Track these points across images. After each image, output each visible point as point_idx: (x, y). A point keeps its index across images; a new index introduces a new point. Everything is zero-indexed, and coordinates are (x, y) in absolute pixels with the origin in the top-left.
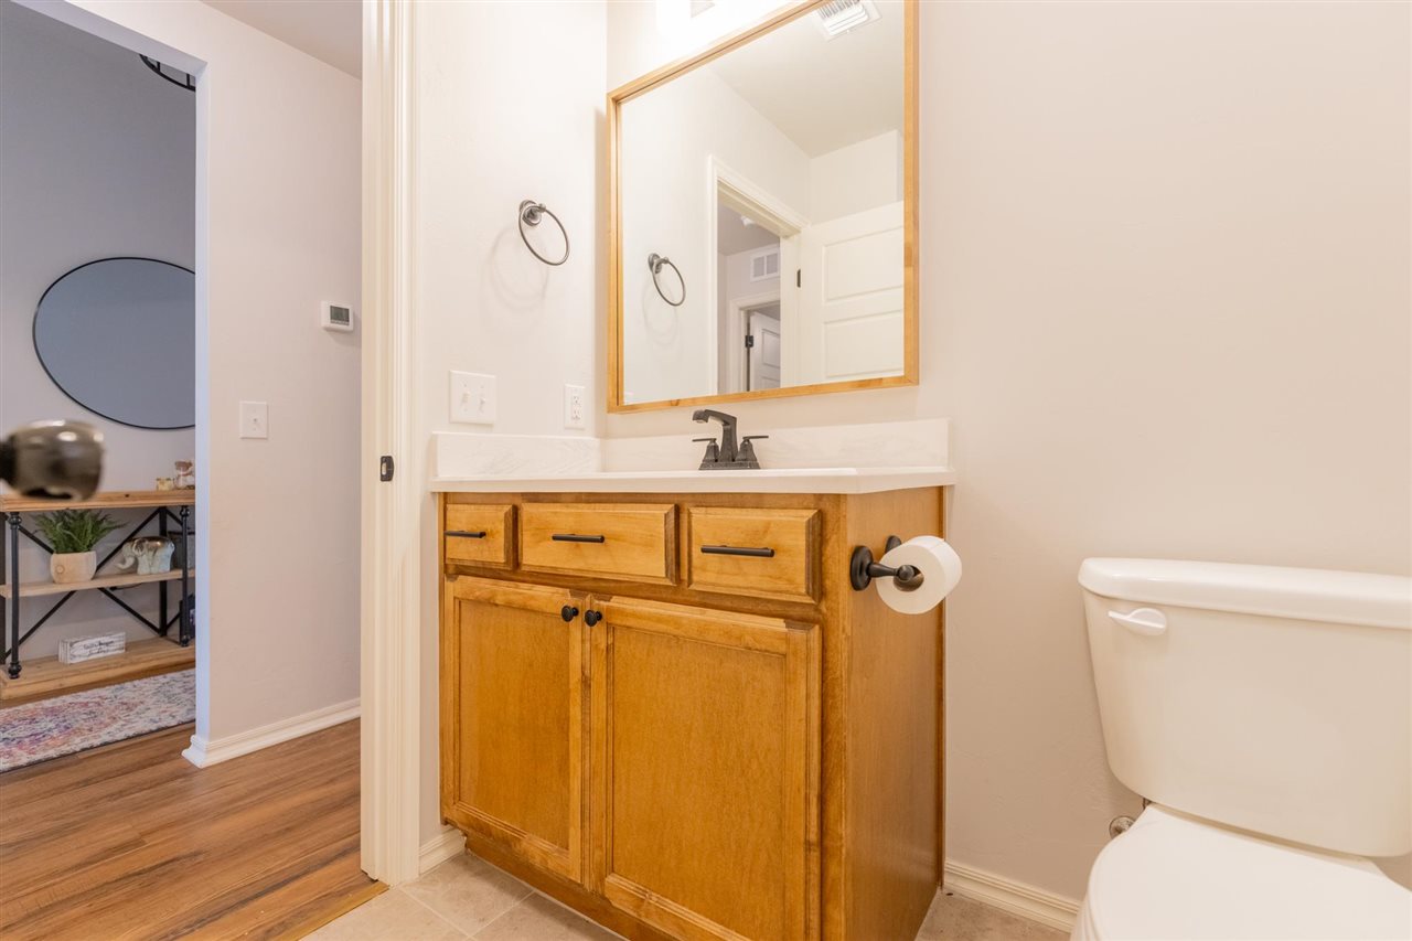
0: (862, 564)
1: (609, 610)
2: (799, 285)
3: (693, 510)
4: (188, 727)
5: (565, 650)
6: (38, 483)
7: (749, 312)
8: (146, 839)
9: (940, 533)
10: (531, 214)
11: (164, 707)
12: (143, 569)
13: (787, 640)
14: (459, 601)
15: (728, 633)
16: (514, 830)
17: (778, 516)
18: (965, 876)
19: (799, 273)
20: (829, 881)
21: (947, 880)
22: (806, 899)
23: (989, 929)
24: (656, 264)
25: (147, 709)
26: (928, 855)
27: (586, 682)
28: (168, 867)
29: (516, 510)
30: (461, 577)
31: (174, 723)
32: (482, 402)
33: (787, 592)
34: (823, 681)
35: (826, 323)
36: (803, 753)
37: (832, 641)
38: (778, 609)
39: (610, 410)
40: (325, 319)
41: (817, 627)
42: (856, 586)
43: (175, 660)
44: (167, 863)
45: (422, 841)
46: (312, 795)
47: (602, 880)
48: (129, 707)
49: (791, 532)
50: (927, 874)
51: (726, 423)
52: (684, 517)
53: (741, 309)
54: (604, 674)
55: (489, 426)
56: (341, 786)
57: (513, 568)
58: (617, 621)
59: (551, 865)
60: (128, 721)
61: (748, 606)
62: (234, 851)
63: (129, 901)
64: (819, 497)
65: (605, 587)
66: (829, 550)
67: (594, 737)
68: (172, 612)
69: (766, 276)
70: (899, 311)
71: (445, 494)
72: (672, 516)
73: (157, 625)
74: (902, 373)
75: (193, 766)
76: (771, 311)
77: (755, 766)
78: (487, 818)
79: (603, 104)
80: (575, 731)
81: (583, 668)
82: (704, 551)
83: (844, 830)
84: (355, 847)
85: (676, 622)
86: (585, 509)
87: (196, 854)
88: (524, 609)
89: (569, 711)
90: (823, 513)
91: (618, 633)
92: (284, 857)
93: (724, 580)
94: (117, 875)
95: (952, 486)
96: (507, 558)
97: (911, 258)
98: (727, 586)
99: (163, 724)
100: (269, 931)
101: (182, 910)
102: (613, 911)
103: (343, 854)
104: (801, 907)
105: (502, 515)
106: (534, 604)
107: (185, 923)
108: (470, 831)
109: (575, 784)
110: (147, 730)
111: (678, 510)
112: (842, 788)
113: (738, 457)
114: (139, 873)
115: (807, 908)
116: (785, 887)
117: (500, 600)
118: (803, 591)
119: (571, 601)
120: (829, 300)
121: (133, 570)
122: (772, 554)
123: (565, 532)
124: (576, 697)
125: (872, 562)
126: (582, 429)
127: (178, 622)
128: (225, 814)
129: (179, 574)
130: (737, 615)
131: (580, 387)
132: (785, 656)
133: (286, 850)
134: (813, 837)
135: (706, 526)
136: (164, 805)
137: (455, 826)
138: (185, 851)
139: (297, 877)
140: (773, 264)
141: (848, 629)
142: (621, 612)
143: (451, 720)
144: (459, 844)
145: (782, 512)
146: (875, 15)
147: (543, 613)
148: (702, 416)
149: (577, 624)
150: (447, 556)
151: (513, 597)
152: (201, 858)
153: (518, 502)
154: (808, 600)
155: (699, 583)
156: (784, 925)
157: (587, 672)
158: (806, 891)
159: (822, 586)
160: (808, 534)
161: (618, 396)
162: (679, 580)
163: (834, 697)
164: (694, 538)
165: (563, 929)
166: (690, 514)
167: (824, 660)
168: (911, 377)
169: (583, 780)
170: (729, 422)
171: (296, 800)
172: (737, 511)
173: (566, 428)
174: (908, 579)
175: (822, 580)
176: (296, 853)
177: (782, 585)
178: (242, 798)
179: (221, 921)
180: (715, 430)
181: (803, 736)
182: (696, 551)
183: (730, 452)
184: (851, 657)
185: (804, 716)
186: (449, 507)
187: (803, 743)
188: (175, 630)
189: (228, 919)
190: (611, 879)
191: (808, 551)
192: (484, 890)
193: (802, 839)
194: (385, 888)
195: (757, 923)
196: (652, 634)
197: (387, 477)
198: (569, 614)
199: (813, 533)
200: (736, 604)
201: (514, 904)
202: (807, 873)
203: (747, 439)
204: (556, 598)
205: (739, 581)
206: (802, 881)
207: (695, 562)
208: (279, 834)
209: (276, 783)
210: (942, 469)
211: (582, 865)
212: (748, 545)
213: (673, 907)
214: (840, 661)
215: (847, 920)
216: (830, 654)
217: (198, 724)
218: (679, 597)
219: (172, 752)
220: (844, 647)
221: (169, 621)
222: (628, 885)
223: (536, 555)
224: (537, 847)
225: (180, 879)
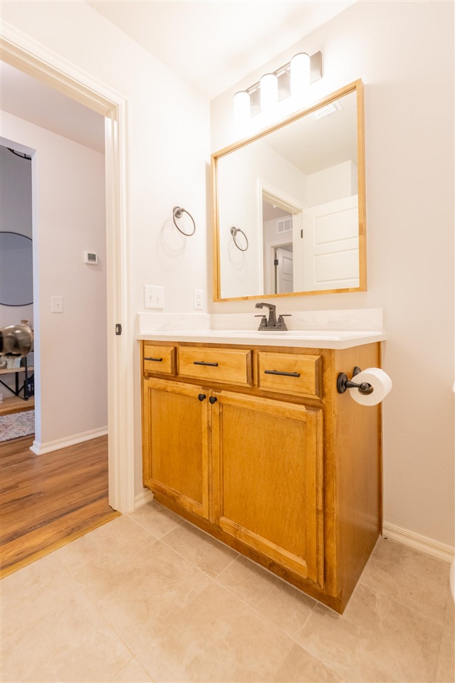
0: (343, 381)
1: (220, 397)
2: (302, 237)
3: (260, 353)
4: (32, 437)
5: (200, 413)
6: (10, 351)
7: (276, 249)
8: (19, 485)
9: (379, 366)
10: (178, 213)
11: (20, 427)
12: (9, 367)
13: (306, 415)
14: (150, 389)
15: (278, 411)
16: (177, 493)
17: (301, 358)
18: (393, 529)
19: (302, 231)
20: (328, 529)
21: (384, 531)
22: (317, 536)
23: (406, 557)
24: (234, 231)
25: (13, 427)
26: (375, 519)
27: (210, 429)
28: (29, 498)
29: (176, 349)
30: (151, 378)
31: (25, 435)
32: (158, 299)
33: (306, 393)
34: (324, 435)
35: (316, 255)
36: (315, 468)
37: (328, 417)
38: (302, 401)
39: (215, 301)
40: (86, 259)
41: (321, 410)
42: (339, 392)
43: (23, 406)
44: (28, 496)
45: (136, 494)
46: (85, 470)
47: (218, 519)
48: (6, 427)
49: (308, 366)
50: (375, 528)
51: (271, 309)
52: (255, 356)
53: (272, 247)
54: (218, 426)
55: (160, 310)
56: (97, 467)
57: (175, 375)
58: (224, 402)
59: (194, 510)
60: (6, 433)
61: (287, 398)
62: (55, 493)
63: (15, 511)
64: (321, 350)
65: (218, 387)
66: (326, 374)
67: (214, 453)
68: (21, 386)
69: (284, 231)
70: (356, 249)
71: (143, 341)
72: (250, 356)
73: (15, 391)
74: (358, 286)
75: (35, 454)
76: (288, 248)
77: (291, 472)
78: (164, 487)
79: (209, 160)
80: (205, 451)
81: (208, 422)
82: (266, 372)
83: (336, 506)
84: (106, 495)
85: (252, 404)
86: (209, 350)
87: (40, 493)
88: (180, 394)
89: (202, 441)
90: (323, 358)
91: (224, 407)
92: (76, 497)
93: (275, 386)
94: (9, 499)
95: (384, 341)
96: (172, 371)
97: (362, 231)
98: (277, 389)
99: (21, 435)
100: (73, 529)
101: (36, 517)
102: (222, 533)
103: (101, 497)
104: (314, 540)
105: (170, 351)
106: (184, 392)
107: (38, 523)
108: (157, 492)
109: (205, 474)
110: (14, 437)
111: (252, 353)
112: (334, 486)
113: (277, 325)
114: (17, 500)
115: (317, 540)
116: (306, 530)
117: (169, 389)
118: (314, 393)
119: (202, 392)
120: (317, 244)
121: (5, 367)
122: (299, 376)
123: (199, 361)
124: (205, 435)
125: (347, 381)
126: (201, 310)
127: (23, 390)
128: (50, 476)
129: (23, 369)
130: (282, 402)
131: (200, 290)
132: (305, 423)
133: (76, 494)
134: (320, 507)
135: (266, 361)
136: (24, 471)
137: (149, 489)
138: (35, 492)
139: (82, 507)
140: (289, 225)
141: (336, 412)
142: (226, 398)
143: (147, 442)
144: (150, 497)
145: (303, 356)
146: (340, 108)
147: (189, 396)
148: (259, 306)
149: (205, 403)
150: (145, 368)
151: (175, 389)
152: (42, 495)
153: (177, 345)
154: (317, 397)
155: (263, 387)
156: (306, 547)
157: (210, 424)
158: (317, 532)
159: (323, 391)
160: (316, 367)
161: (218, 295)
162: (253, 384)
163: (329, 443)
164: (260, 366)
165: (200, 539)
166: (258, 355)
167: (324, 426)
168: (363, 287)
169: (209, 473)
170: (272, 308)
171: (79, 472)
172: (282, 355)
173: (195, 310)
174: (366, 389)
175: (323, 388)
176: (81, 496)
177: (304, 390)
178: (56, 470)
179: (53, 523)
180: (265, 312)
181: (315, 461)
182: (262, 372)
183: (273, 322)
184: (337, 425)
185: (315, 451)
186: (145, 346)
187: (315, 465)
188: (22, 393)
189: (56, 522)
190: (222, 519)
191: (316, 375)
192: (163, 518)
193: (315, 508)
194: (120, 514)
195: (293, 545)
196: (241, 409)
197: (119, 333)
198: (201, 398)
199: (319, 366)
200: (281, 397)
201: (177, 526)
202: (318, 524)
203: (281, 316)
204: (195, 390)
205: (283, 387)
206: (315, 529)
207: (261, 377)
208: (73, 487)
209: (70, 464)
210: (379, 333)
211: (209, 511)
212: (287, 371)
213: (252, 534)
214: (333, 426)
215: (337, 547)
216: (327, 423)
217: (36, 435)
218: (253, 392)
219: (25, 447)
220: (334, 420)
221: (19, 389)
222: (229, 521)
223: (184, 370)
224: (187, 501)
225: (34, 504)
